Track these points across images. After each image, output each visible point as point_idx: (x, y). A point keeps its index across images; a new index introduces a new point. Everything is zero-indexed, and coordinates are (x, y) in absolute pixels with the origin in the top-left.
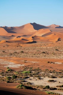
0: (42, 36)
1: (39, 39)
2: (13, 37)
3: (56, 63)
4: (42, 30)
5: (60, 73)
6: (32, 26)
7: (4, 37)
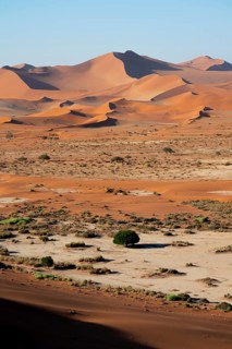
0: (152, 100)
1: (134, 111)
2: (49, 103)
3: (134, 192)
4: (153, 78)
5: (120, 223)
6: (121, 65)
7: (15, 105)
